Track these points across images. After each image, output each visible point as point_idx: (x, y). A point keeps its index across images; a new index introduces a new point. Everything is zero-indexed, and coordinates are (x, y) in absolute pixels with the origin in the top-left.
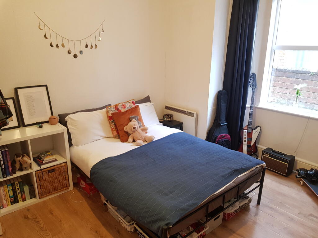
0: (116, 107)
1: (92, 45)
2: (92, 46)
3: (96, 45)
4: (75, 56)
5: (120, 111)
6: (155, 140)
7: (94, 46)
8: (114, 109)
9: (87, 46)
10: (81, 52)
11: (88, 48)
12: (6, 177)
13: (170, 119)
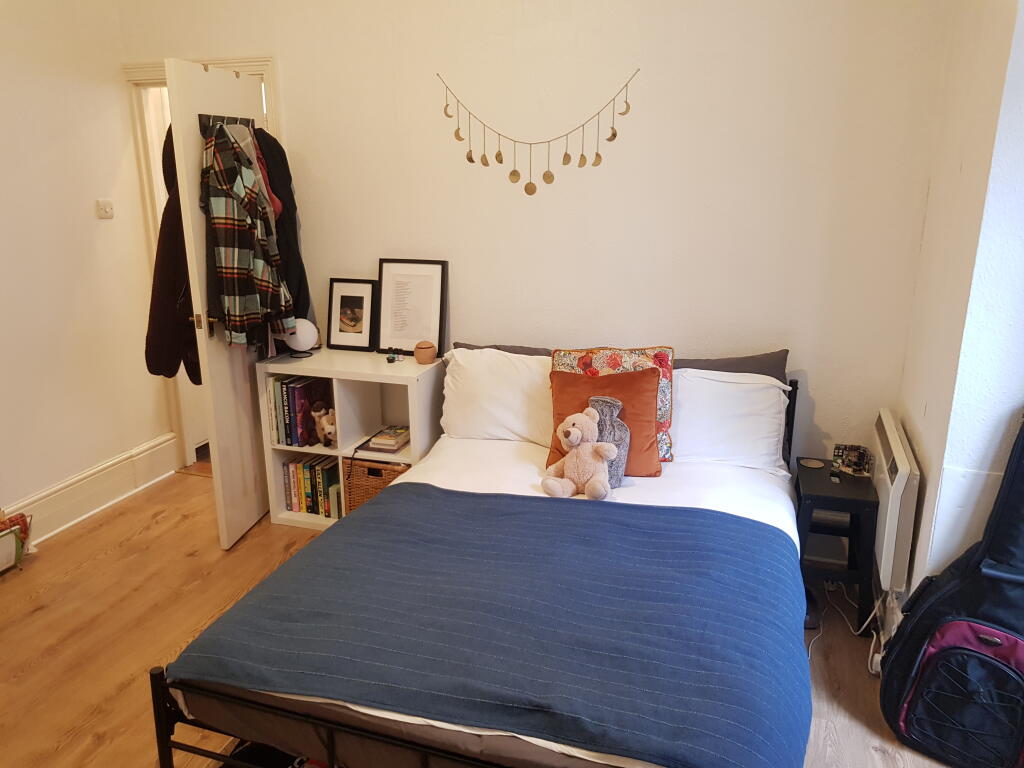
1: (585, 154)
2: (583, 160)
3: (598, 155)
4: (530, 189)
5: (595, 373)
7: (591, 158)
8: (575, 363)
9: (567, 158)
10: (548, 177)
11: (571, 164)
12: (291, 445)
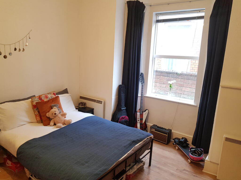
0: (40, 98)
2: (20, 50)
3: (23, 49)
4: (5, 57)
5: (43, 101)
6: (72, 123)
8: (38, 99)
10: (10, 54)
11: (16, 51)
13: (84, 106)
